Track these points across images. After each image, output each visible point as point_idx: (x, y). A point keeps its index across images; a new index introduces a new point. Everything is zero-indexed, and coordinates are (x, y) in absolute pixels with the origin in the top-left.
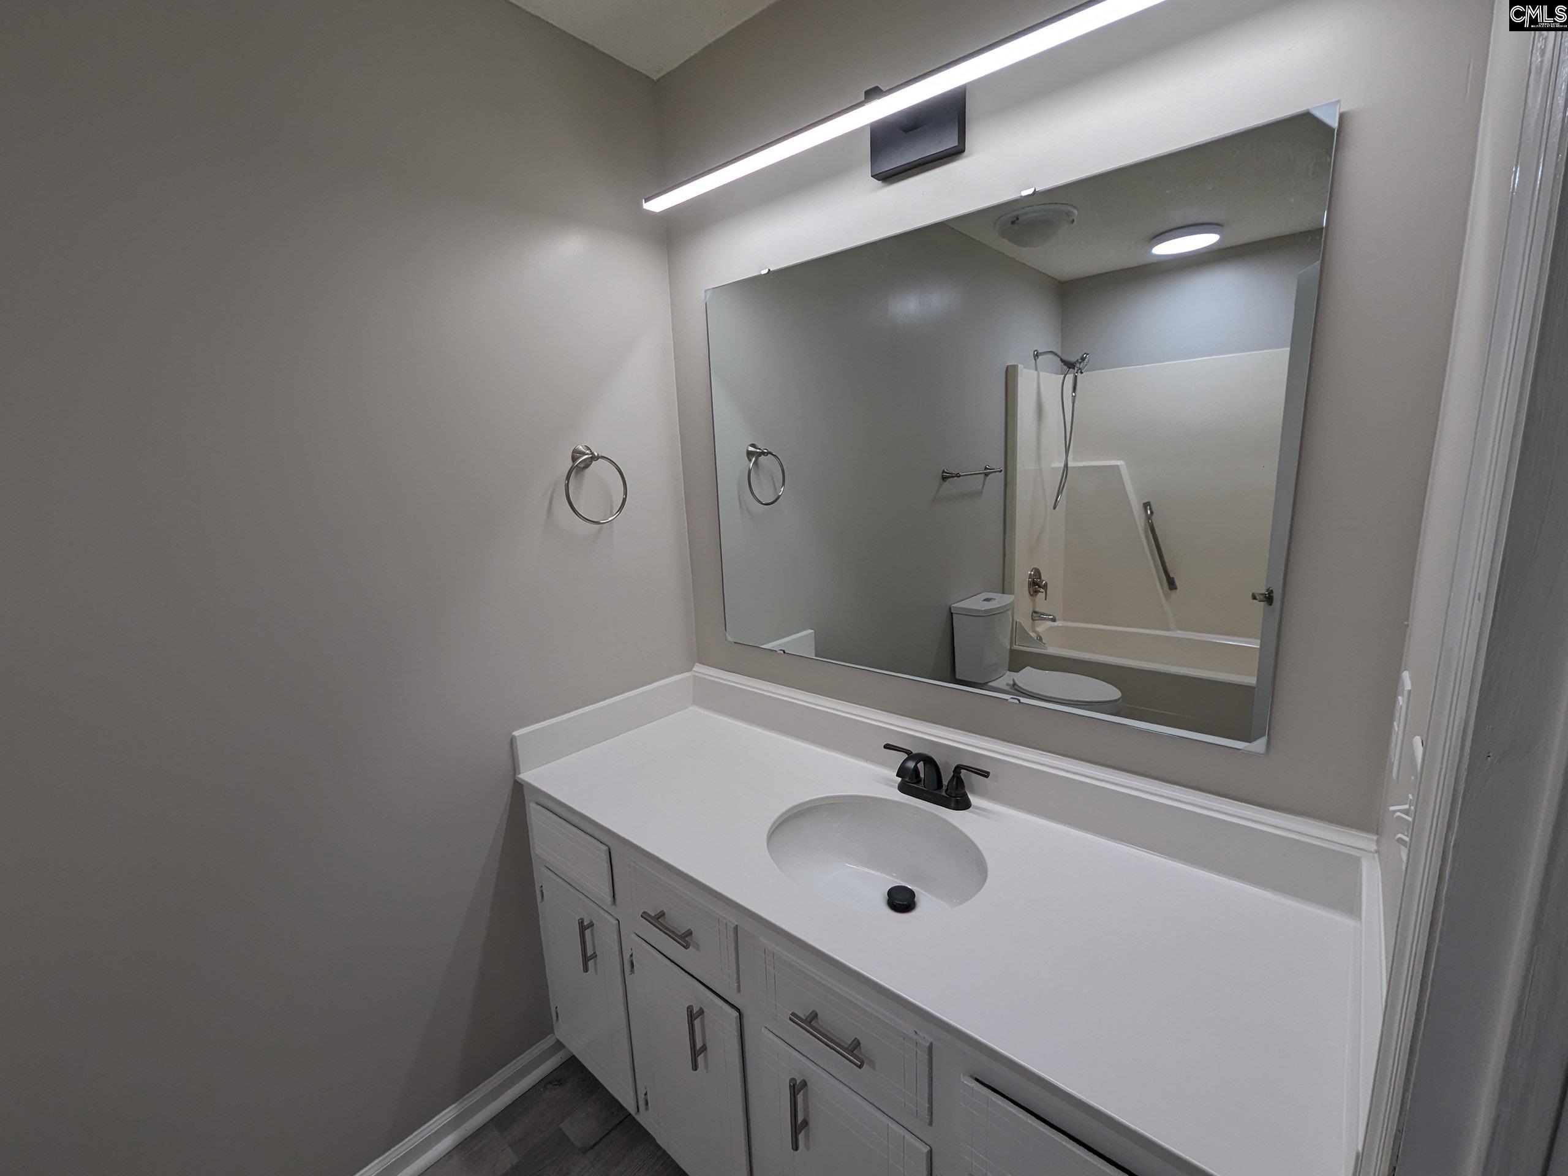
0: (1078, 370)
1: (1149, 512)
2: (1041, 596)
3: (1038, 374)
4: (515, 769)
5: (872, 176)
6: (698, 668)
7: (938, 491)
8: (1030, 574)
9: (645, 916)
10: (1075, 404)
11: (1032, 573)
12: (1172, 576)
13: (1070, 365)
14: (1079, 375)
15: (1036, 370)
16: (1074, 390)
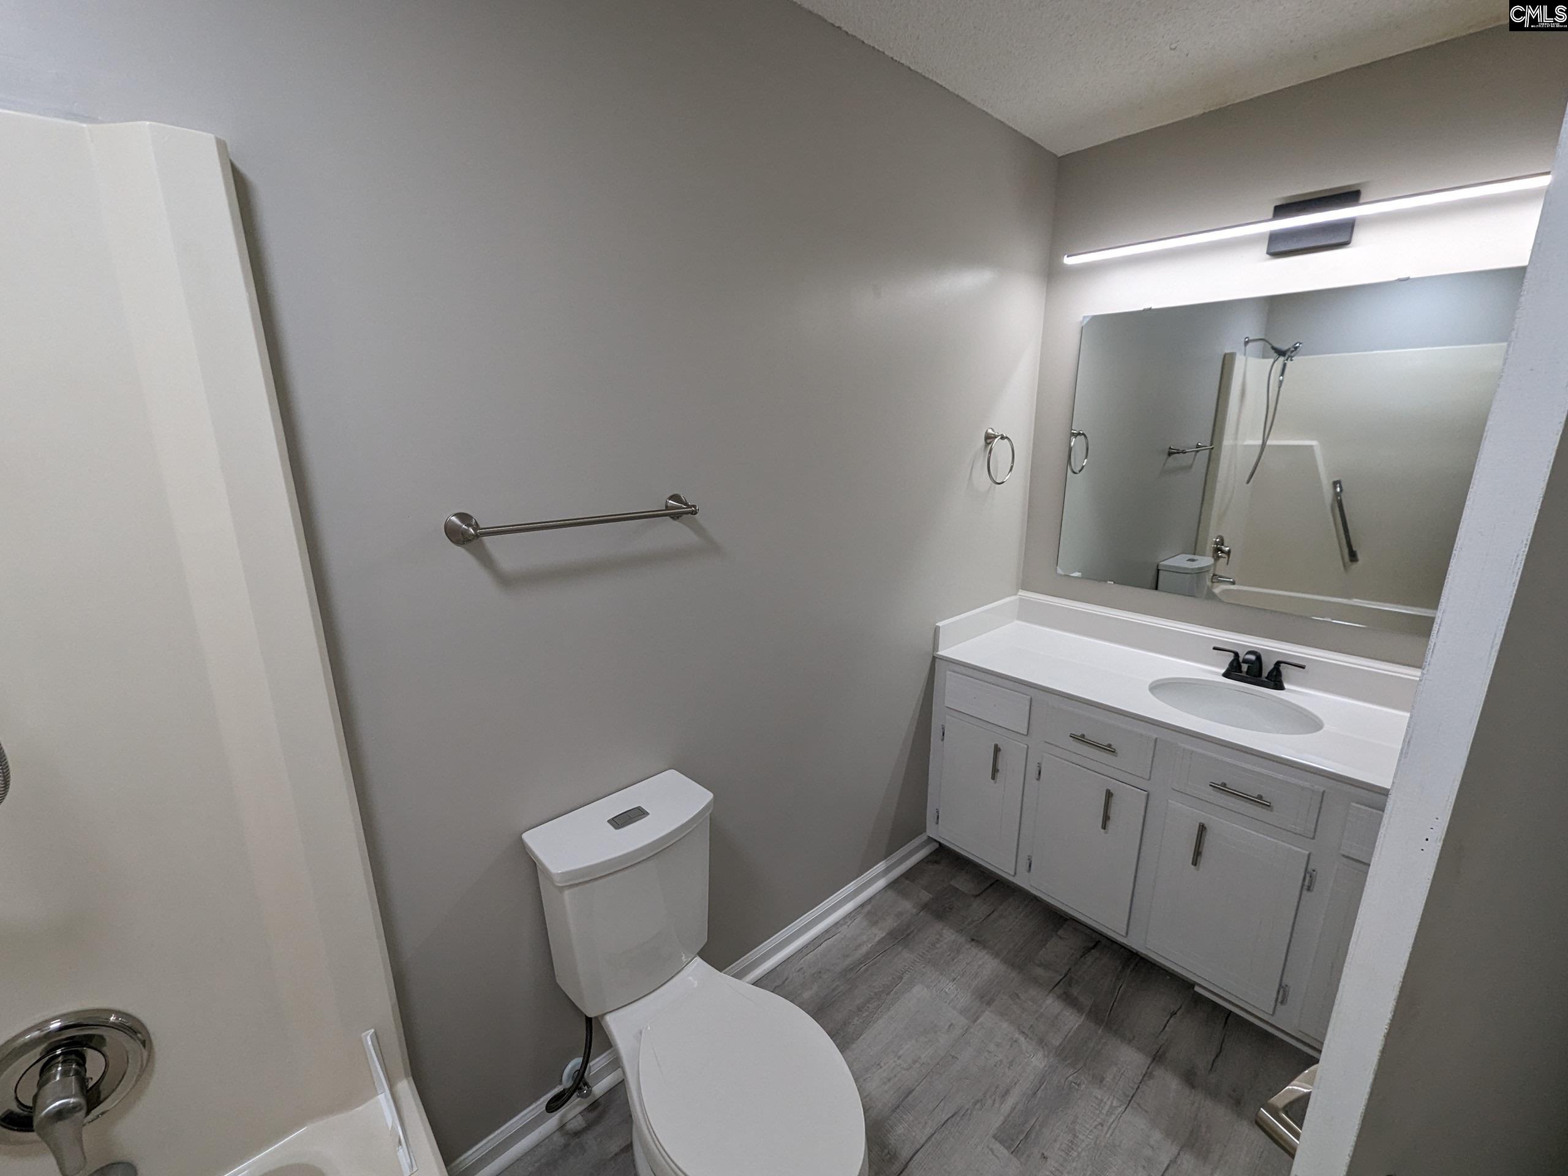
0: (1288, 358)
1: (1338, 490)
2: (1223, 561)
3: (1246, 360)
4: (935, 646)
5: (1268, 253)
6: (1022, 593)
7: (1164, 465)
8: (1216, 541)
9: (1072, 736)
10: (1281, 388)
11: (1218, 540)
12: (1354, 549)
13: (1281, 353)
14: (1289, 363)
15: (1245, 354)
16: (1282, 374)
